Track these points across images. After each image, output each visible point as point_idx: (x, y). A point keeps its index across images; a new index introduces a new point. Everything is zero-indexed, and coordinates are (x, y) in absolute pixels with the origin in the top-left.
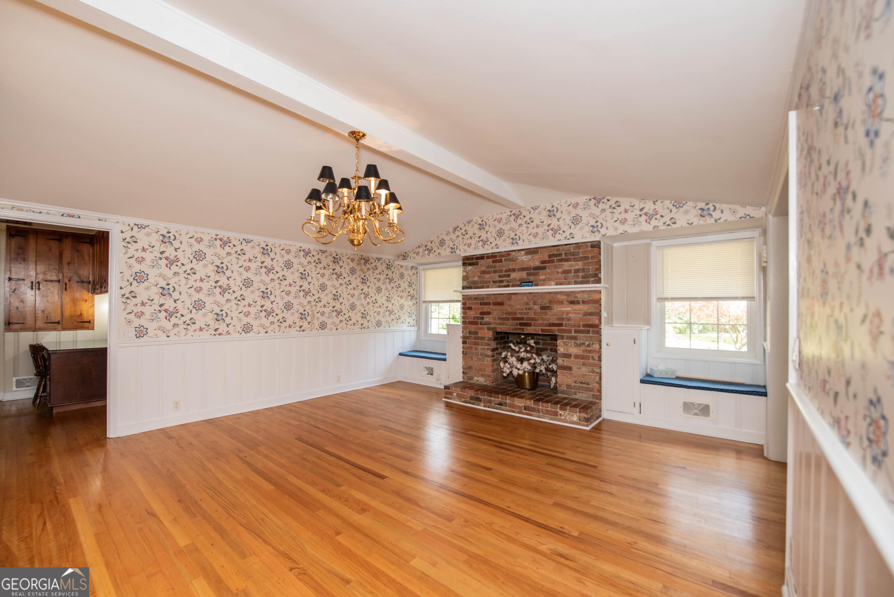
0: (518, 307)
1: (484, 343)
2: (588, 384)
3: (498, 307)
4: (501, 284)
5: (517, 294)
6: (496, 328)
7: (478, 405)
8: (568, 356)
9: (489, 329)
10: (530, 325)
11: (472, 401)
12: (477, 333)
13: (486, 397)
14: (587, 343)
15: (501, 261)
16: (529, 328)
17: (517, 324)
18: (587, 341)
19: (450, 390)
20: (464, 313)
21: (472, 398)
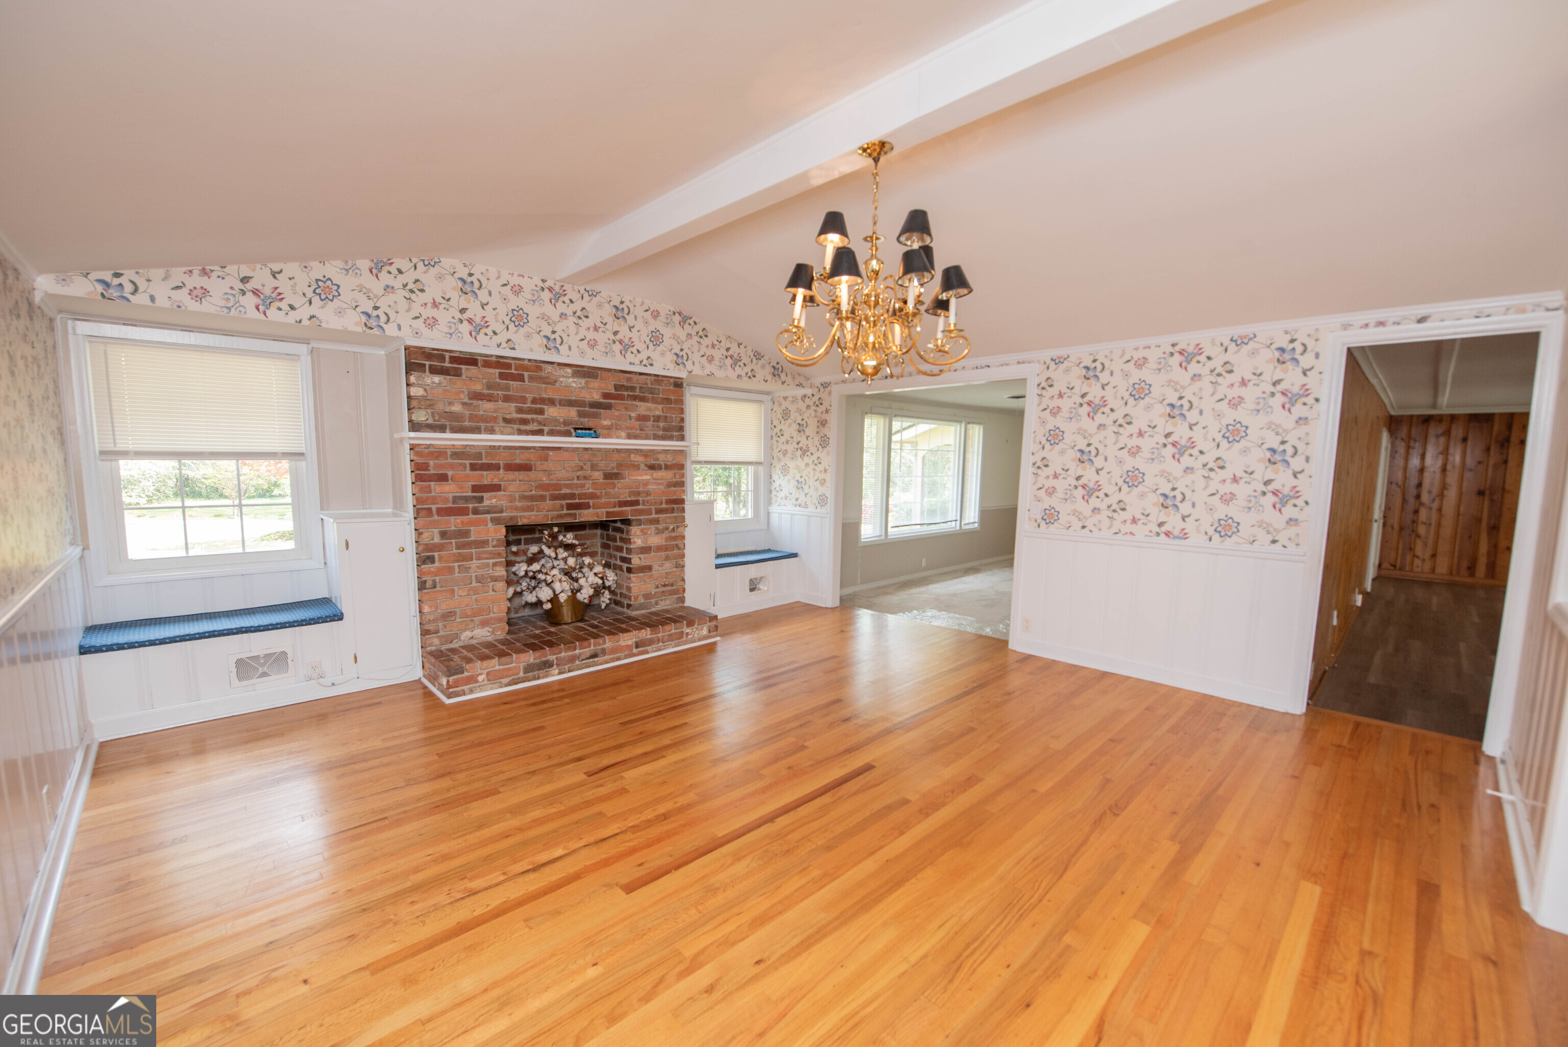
0: (562, 474)
1: (487, 552)
2: (672, 585)
3: (522, 475)
4: (523, 427)
5: (559, 448)
6: (517, 517)
7: (547, 676)
8: (646, 550)
9: (496, 521)
10: (587, 506)
12: (466, 533)
15: (521, 378)
16: (585, 512)
17: (562, 507)
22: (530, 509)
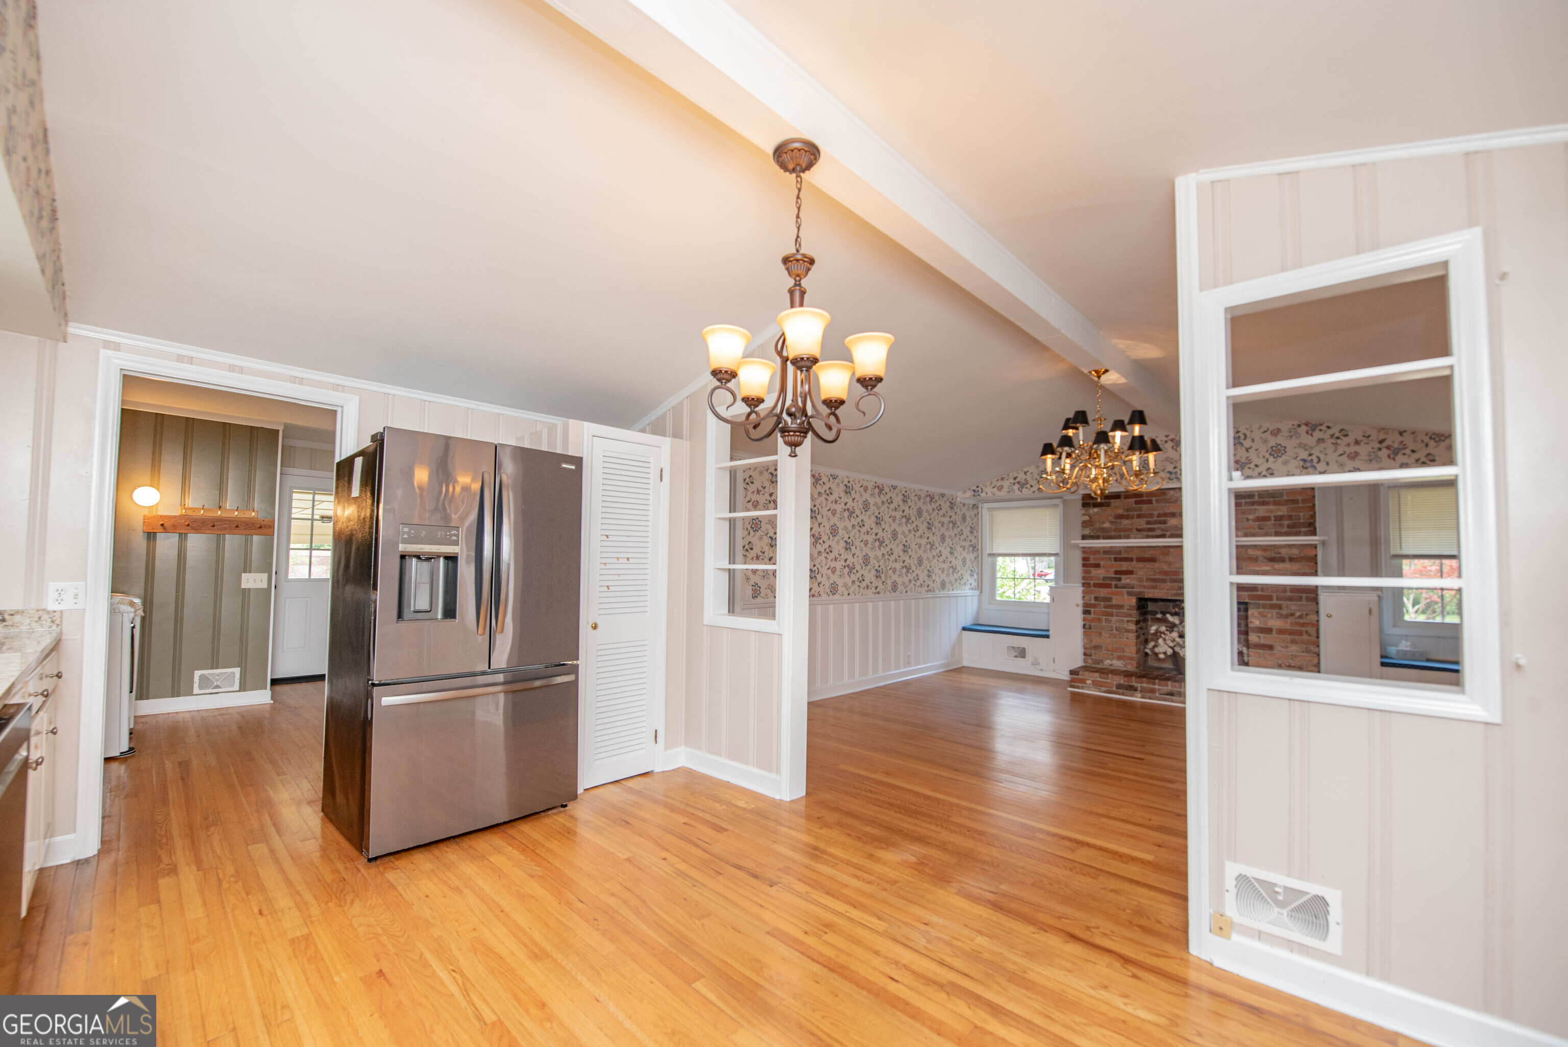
1: (1123, 613)
3: (1148, 565)
4: (1150, 533)
6: (1144, 592)
7: (1132, 696)
8: (1268, 631)
9: (1129, 594)
11: (1121, 691)
12: (1109, 599)
13: (1145, 685)
14: (1298, 614)
15: (1150, 502)
17: (1180, 588)
18: (1299, 611)
19: (1080, 677)
20: (1085, 572)
21: (1119, 686)
22: (1153, 587)
